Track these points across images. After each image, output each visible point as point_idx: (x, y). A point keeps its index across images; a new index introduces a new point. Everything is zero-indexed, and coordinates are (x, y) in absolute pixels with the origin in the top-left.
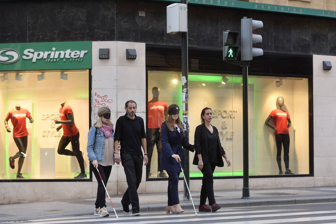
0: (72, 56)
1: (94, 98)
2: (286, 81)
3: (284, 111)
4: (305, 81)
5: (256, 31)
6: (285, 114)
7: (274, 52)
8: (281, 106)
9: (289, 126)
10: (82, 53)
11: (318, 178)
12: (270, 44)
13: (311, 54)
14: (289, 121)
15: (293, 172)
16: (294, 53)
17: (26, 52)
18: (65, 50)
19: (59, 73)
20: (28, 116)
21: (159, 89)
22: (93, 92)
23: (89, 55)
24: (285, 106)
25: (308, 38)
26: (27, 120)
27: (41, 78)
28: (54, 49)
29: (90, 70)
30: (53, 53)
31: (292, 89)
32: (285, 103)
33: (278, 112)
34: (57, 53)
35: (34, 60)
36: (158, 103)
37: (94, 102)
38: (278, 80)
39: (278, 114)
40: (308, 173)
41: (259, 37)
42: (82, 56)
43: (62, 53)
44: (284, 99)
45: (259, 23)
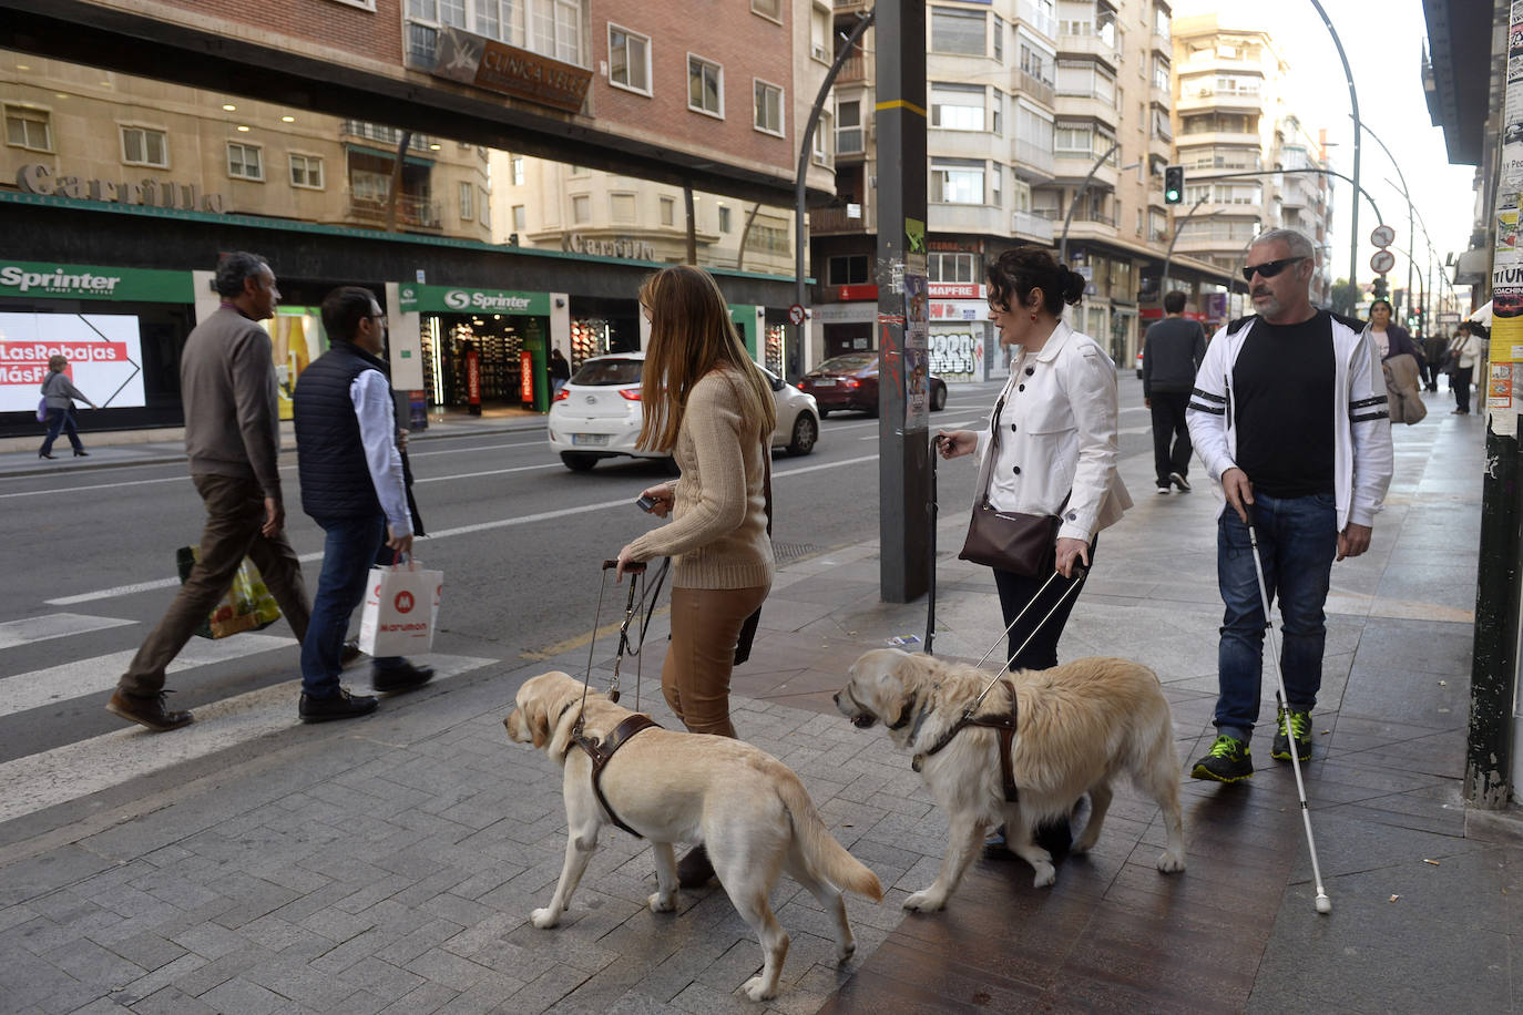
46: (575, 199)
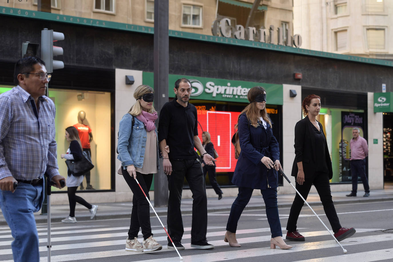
2: (88, 95)
3: (86, 126)
4: (108, 95)
6: (86, 129)
7: (76, 64)
8: (82, 120)
9: (90, 140)
11: (119, 193)
12: (72, 56)
13: (114, 68)
14: (91, 135)
15: (94, 187)
16: (96, 66)
25: (110, 51)
31: (94, 103)
32: (86, 117)
33: (80, 127)
38: (80, 94)
39: (80, 128)
40: (109, 187)
44: (86, 112)
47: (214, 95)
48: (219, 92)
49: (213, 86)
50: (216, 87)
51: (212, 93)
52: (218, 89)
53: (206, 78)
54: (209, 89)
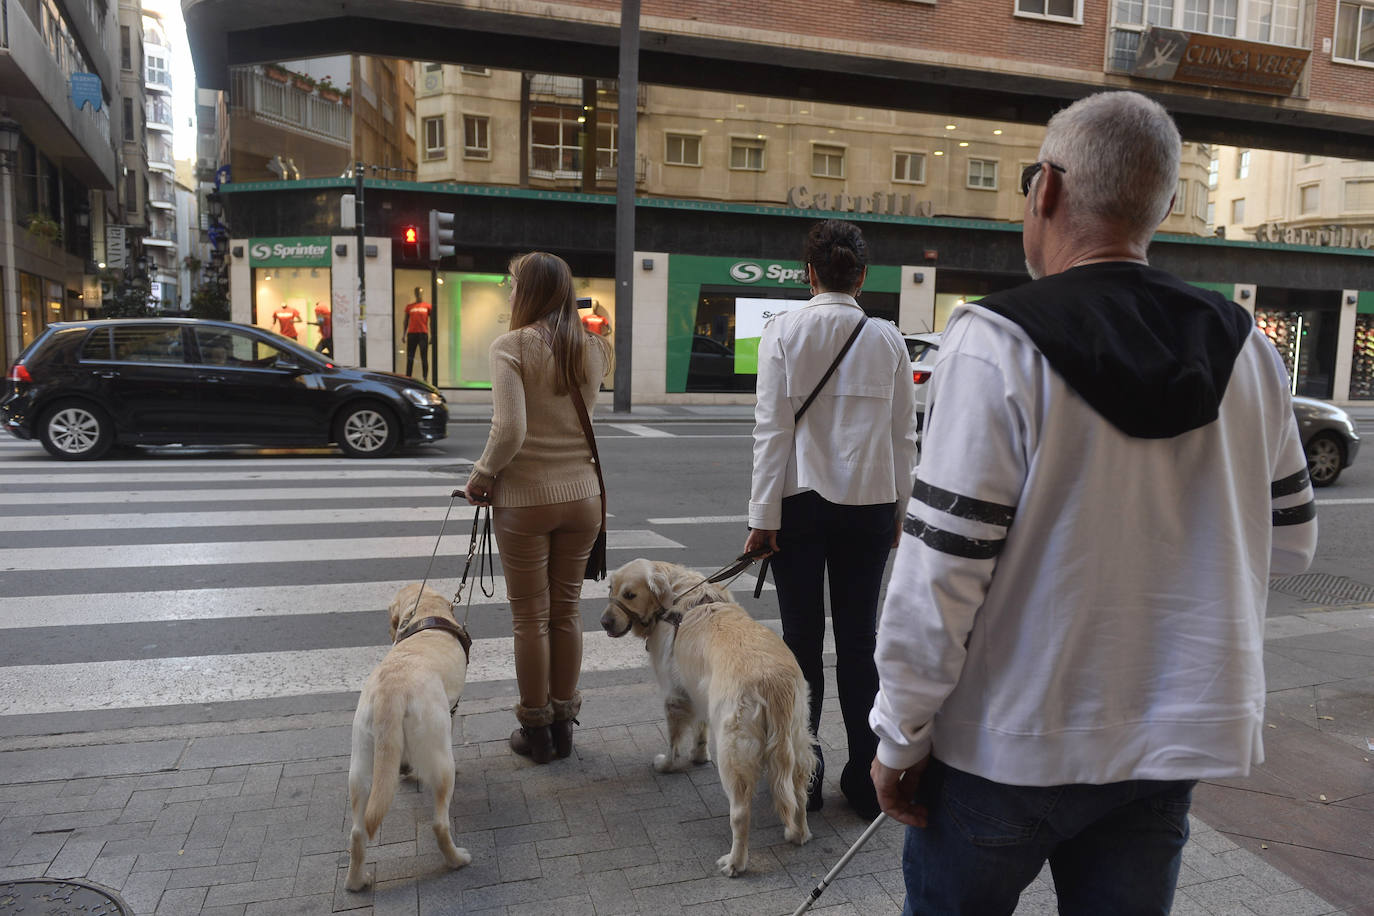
0: (315, 253)
1: (335, 298)
3: (599, 316)
5: (444, 225)
6: (599, 320)
10: (322, 250)
17: (276, 248)
18: (308, 246)
19: (309, 271)
20: (296, 314)
21: (421, 290)
22: (334, 291)
23: (328, 252)
24: (602, 307)
26: (296, 319)
27: (295, 275)
28: (299, 244)
29: (331, 268)
30: (298, 249)
34: (302, 249)
35: (283, 257)
36: (422, 304)
37: (334, 303)
41: (449, 233)
42: (322, 252)
43: (306, 248)
45: (449, 217)
46: (1303, 189)
47: (781, 281)
48: (788, 277)
49: (780, 270)
50: (784, 272)
51: (778, 279)
52: (787, 274)
53: (768, 261)
54: (773, 274)
